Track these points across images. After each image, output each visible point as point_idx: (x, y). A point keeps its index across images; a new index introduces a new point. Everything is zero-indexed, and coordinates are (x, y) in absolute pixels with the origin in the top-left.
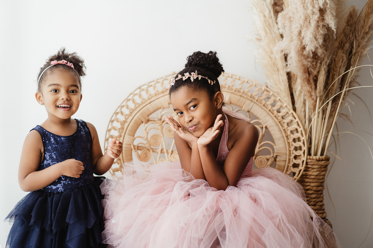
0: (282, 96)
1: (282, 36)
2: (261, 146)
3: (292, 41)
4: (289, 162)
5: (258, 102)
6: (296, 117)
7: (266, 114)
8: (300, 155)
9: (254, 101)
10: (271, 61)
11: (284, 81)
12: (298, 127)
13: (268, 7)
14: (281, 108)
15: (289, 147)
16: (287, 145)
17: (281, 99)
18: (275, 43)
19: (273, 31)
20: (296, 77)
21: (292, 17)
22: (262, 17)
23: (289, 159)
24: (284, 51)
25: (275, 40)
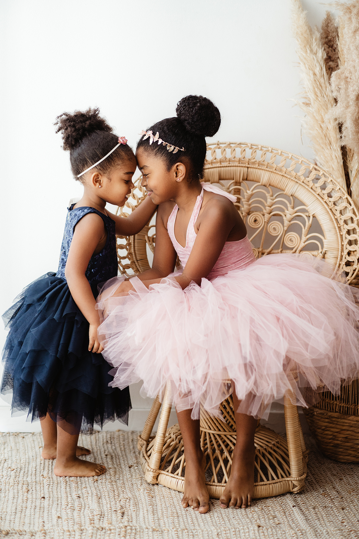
0: (334, 177)
1: (336, 101)
2: (308, 240)
3: (347, 107)
4: (341, 259)
5: (305, 184)
6: (352, 202)
7: (315, 199)
8: (356, 251)
9: (299, 182)
10: (322, 132)
11: (338, 157)
12: (353, 216)
13: (319, 63)
14: (333, 191)
15: (342, 240)
16: (339, 238)
17: (333, 180)
18: (327, 109)
19: (325, 94)
20: (352, 153)
21: (349, 77)
22: (312, 76)
23: (342, 256)
24: (338, 120)
25: (327, 105)
